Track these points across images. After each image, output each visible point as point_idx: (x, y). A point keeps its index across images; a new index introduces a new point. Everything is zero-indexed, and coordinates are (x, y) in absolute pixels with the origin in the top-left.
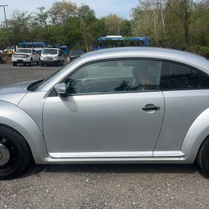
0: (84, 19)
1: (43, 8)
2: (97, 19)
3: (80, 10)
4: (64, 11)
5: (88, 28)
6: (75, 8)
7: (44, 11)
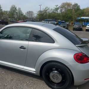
0: (75, 10)
1: (57, 5)
2: (81, 10)
3: (73, 6)
4: (66, 6)
5: (75, 13)
6: (71, 5)
7: (58, 7)
